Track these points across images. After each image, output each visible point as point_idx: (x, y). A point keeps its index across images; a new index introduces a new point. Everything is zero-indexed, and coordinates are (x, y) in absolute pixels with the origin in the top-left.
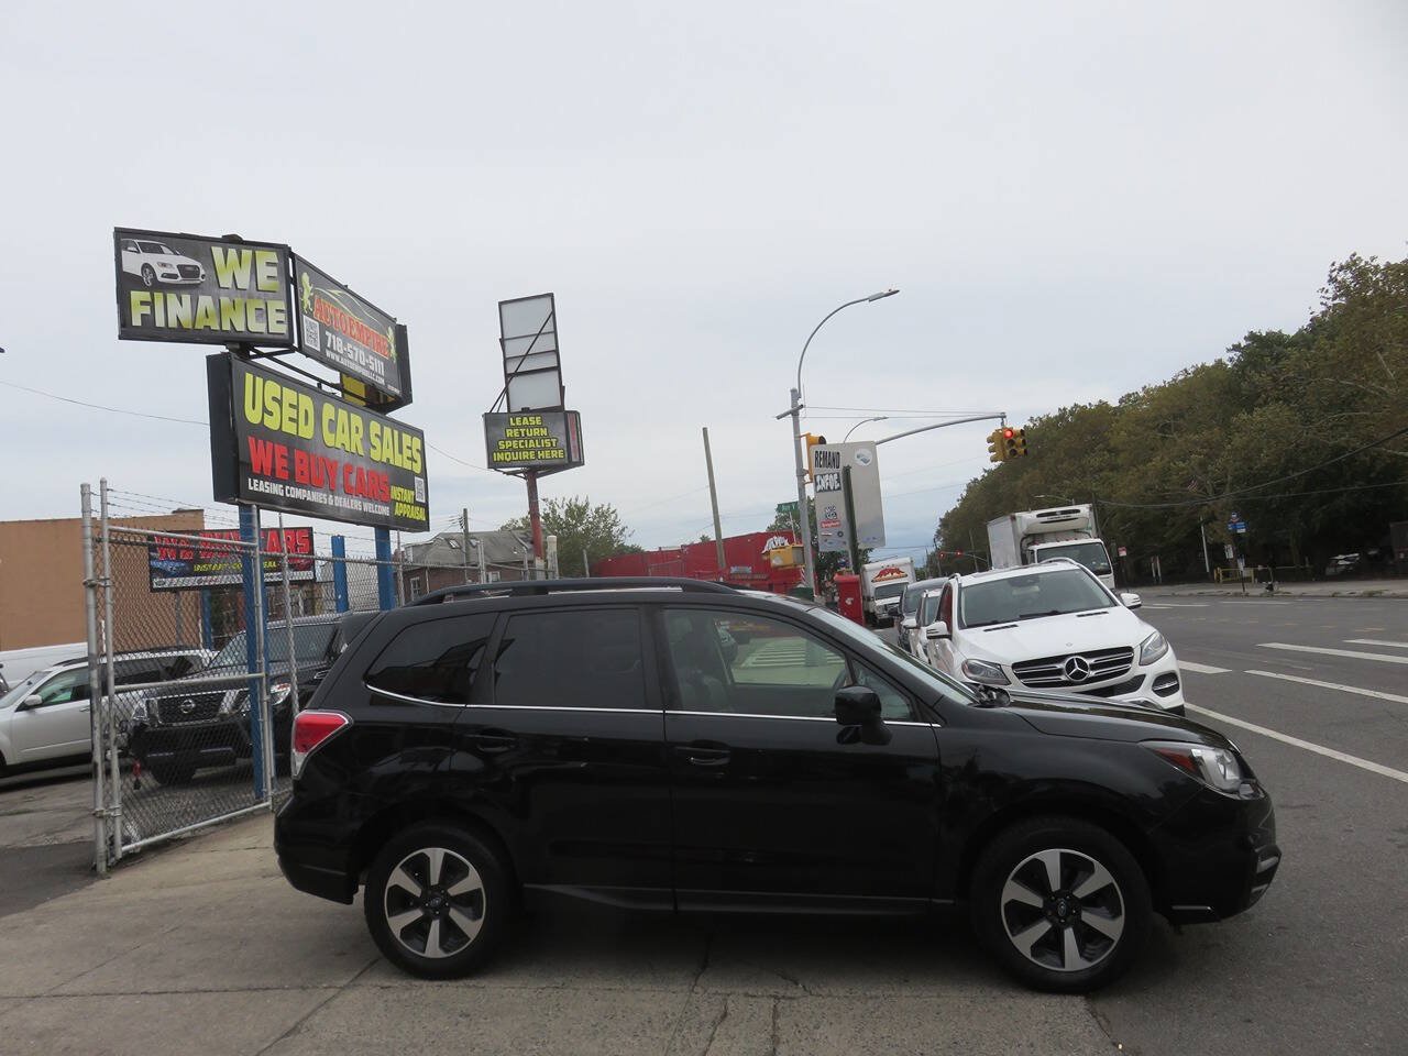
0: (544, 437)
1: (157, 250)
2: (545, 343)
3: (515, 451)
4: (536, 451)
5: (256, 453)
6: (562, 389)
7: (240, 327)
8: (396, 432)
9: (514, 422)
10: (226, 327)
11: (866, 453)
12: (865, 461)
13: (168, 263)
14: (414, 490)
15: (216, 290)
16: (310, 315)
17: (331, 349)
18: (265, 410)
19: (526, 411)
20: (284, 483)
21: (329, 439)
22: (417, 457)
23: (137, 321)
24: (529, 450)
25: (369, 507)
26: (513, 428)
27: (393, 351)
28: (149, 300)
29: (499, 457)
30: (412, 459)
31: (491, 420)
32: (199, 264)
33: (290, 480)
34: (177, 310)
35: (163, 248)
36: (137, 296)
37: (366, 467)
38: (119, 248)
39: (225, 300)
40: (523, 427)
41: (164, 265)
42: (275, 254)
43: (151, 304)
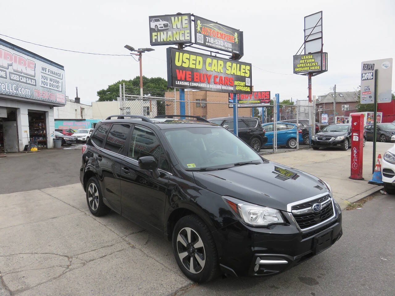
0: (313, 62)
1: (158, 21)
2: (318, 29)
3: (302, 67)
4: (310, 67)
5: (179, 74)
6: (322, 45)
7: (178, 39)
8: (238, 65)
9: (303, 58)
10: (175, 40)
11: (387, 63)
12: (386, 67)
13: (161, 24)
14: (245, 82)
15: (172, 29)
16: (200, 33)
17: (208, 42)
18: (183, 62)
19: (310, 54)
20: (190, 82)
21: (208, 68)
22: (248, 72)
23: (154, 41)
24: (307, 67)
25: (224, 88)
26: (302, 60)
27: (237, 40)
28: (157, 35)
29: (297, 69)
30: (245, 73)
31: (296, 58)
32: (168, 23)
33: (193, 80)
34: (163, 37)
35: (160, 20)
36: (154, 34)
37: (223, 76)
38: (150, 21)
39: (174, 32)
40: (306, 59)
41: (160, 25)
42: (187, 16)
43: (157, 36)
